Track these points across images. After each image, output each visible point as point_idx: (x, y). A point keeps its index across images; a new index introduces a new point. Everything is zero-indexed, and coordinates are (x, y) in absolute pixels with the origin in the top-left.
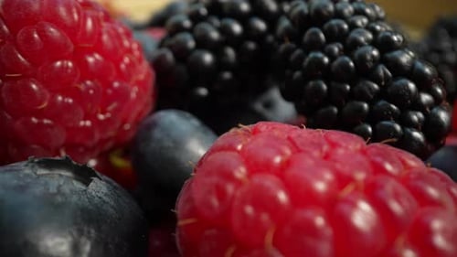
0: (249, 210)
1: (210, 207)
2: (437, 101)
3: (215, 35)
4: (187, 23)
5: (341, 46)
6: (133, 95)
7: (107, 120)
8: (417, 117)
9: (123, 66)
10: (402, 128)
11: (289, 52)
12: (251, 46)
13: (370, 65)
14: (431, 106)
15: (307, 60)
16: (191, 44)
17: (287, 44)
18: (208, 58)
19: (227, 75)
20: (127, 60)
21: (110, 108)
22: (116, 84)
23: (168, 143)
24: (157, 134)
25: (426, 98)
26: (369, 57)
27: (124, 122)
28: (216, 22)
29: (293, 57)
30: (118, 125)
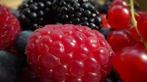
0: (42, 44)
1: (32, 46)
2: (97, 15)
3: (36, 8)
4: (27, 5)
5: (70, 4)
6: (13, 29)
7: (5, 37)
8: (93, 20)
9: (7, 20)
10: (89, 23)
11: (57, 9)
12: (48, 9)
13: (78, 8)
14: (96, 17)
15: (61, 9)
16: (29, 11)
17: (56, 6)
18: (35, 15)
19: (42, 19)
20: (8, 18)
21: (5, 33)
22: (6, 25)
23: (24, 39)
24: (21, 37)
25: (94, 15)
26: (77, 6)
27: (11, 37)
28: (36, 4)
29: (58, 10)
30: (9, 38)
